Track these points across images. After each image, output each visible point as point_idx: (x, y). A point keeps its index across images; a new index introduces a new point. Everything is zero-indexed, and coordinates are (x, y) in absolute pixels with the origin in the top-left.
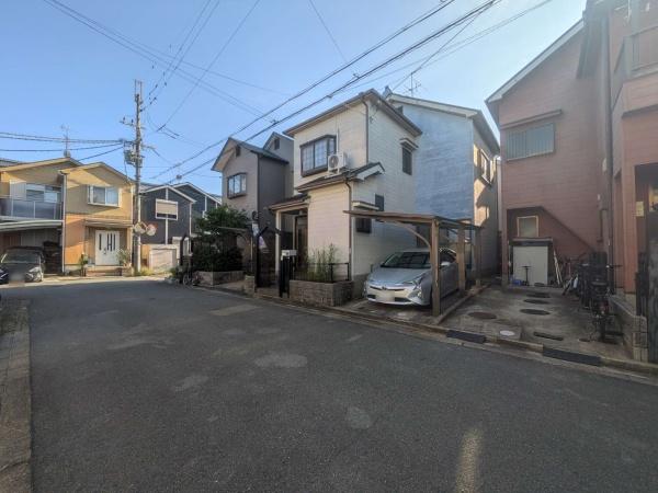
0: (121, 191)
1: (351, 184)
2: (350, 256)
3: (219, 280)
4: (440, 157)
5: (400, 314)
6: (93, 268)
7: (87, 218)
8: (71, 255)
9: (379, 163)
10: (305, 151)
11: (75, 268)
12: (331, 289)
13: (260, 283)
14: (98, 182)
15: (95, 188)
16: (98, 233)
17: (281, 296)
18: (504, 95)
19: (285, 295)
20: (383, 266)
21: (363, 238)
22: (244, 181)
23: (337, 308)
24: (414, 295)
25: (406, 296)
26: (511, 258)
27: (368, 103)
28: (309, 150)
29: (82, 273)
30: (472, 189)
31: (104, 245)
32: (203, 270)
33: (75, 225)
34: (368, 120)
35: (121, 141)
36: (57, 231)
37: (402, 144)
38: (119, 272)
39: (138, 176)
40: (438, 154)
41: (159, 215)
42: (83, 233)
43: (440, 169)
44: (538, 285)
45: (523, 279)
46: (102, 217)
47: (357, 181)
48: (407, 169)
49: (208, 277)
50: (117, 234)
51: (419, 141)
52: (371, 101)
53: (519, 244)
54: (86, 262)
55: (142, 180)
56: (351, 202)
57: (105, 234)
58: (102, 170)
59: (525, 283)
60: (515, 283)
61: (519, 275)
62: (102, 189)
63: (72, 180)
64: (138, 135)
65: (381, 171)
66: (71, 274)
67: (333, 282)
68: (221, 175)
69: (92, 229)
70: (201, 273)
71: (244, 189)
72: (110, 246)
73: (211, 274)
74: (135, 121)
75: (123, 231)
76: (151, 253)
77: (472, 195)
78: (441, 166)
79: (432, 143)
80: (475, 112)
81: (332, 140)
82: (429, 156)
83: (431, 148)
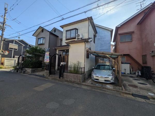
3: (33, 71)
4: (102, 40)
5: (107, 86)
9: (92, 38)
13: (50, 73)
17: (60, 78)
18: (121, 26)
19: (61, 78)
21: (87, 59)
22: (44, 40)
23: (83, 83)
25: (110, 80)
28: (69, 32)
30: (110, 49)
32: (27, 68)
34: (89, 25)
40: (101, 39)
41: (10, 48)
43: (102, 43)
44: (128, 74)
45: (124, 72)
48: (94, 42)
49: (29, 70)
52: (90, 20)
64: (4, 20)
68: (36, 37)
70: (26, 69)
71: (44, 42)
73: (31, 69)
74: (3, 16)
76: (6, 61)
78: (102, 42)
79: (100, 36)
80: (112, 30)
81: (77, 30)
82: (99, 39)
83: (100, 37)
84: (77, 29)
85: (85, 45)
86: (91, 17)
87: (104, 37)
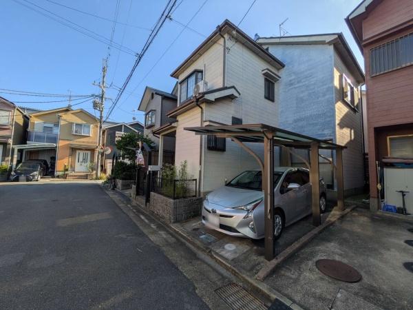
0: (92, 125)
1: (203, 106)
2: (200, 172)
3: (123, 187)
4: (301, 84)
6: (73, 173)
7: (71, 142)
8: (60, 165)
9: (233, 87)
10: (183, 87)
11: (61, 173)
12: (172, 206)
14: (79, 121)
15: (77, 124)
16: (78, 152)
17: (146, 205)
18: (367, 8)
20: (229, 184)
21: (215, 156)
22: (153, 116)
24: (244, 224)
25: (235, 226)
26: (382, 180)
27: (226, 36)
28: (184, 85)
29: (65, 176)
30: (333, 111)
31: (81, 159)
32: (118, 178)
33: (63, 147)
34: (226, 49)
35: (93, 95)
36: (53, 150)
37: (264, 74)
38: (86, 177)
39: (101, 117)
40: (298, 82)
42: (68, 152)
43: (302, 95)
45: (399, 204)
46: (79, 142)
47: (209, 102)
48: (270, 96)
50: (89, 153)
51: (283, 73)
52: (229, 33)
53: (392, 165)
54: (67, 170)
55: (104, 119)
56: (202, 121)
57: (82, 153)
58: (82, 113)
59: (402, 211)
60: (388, 209)
61: (392, 199)
62: (81, 125)
63: (64, 120)
64: (103, 91)
65: (236, 94)
66: (58, 177)
67: (174, 199)
69: (74, 150)
70: (118, 180)
71: (153, 121)
72: (85, 160)
74: (101, 83)
75: (93, 151)
77: (333, 116)
78: (302, 92)
79: (294, 73)
80: (337, 36)
81: (200, 74)
82: (291, 84)
83: (293, 77)
84: (201, 72)
85: (202, 113)
86: (227, 23)
87: (308, 72)
